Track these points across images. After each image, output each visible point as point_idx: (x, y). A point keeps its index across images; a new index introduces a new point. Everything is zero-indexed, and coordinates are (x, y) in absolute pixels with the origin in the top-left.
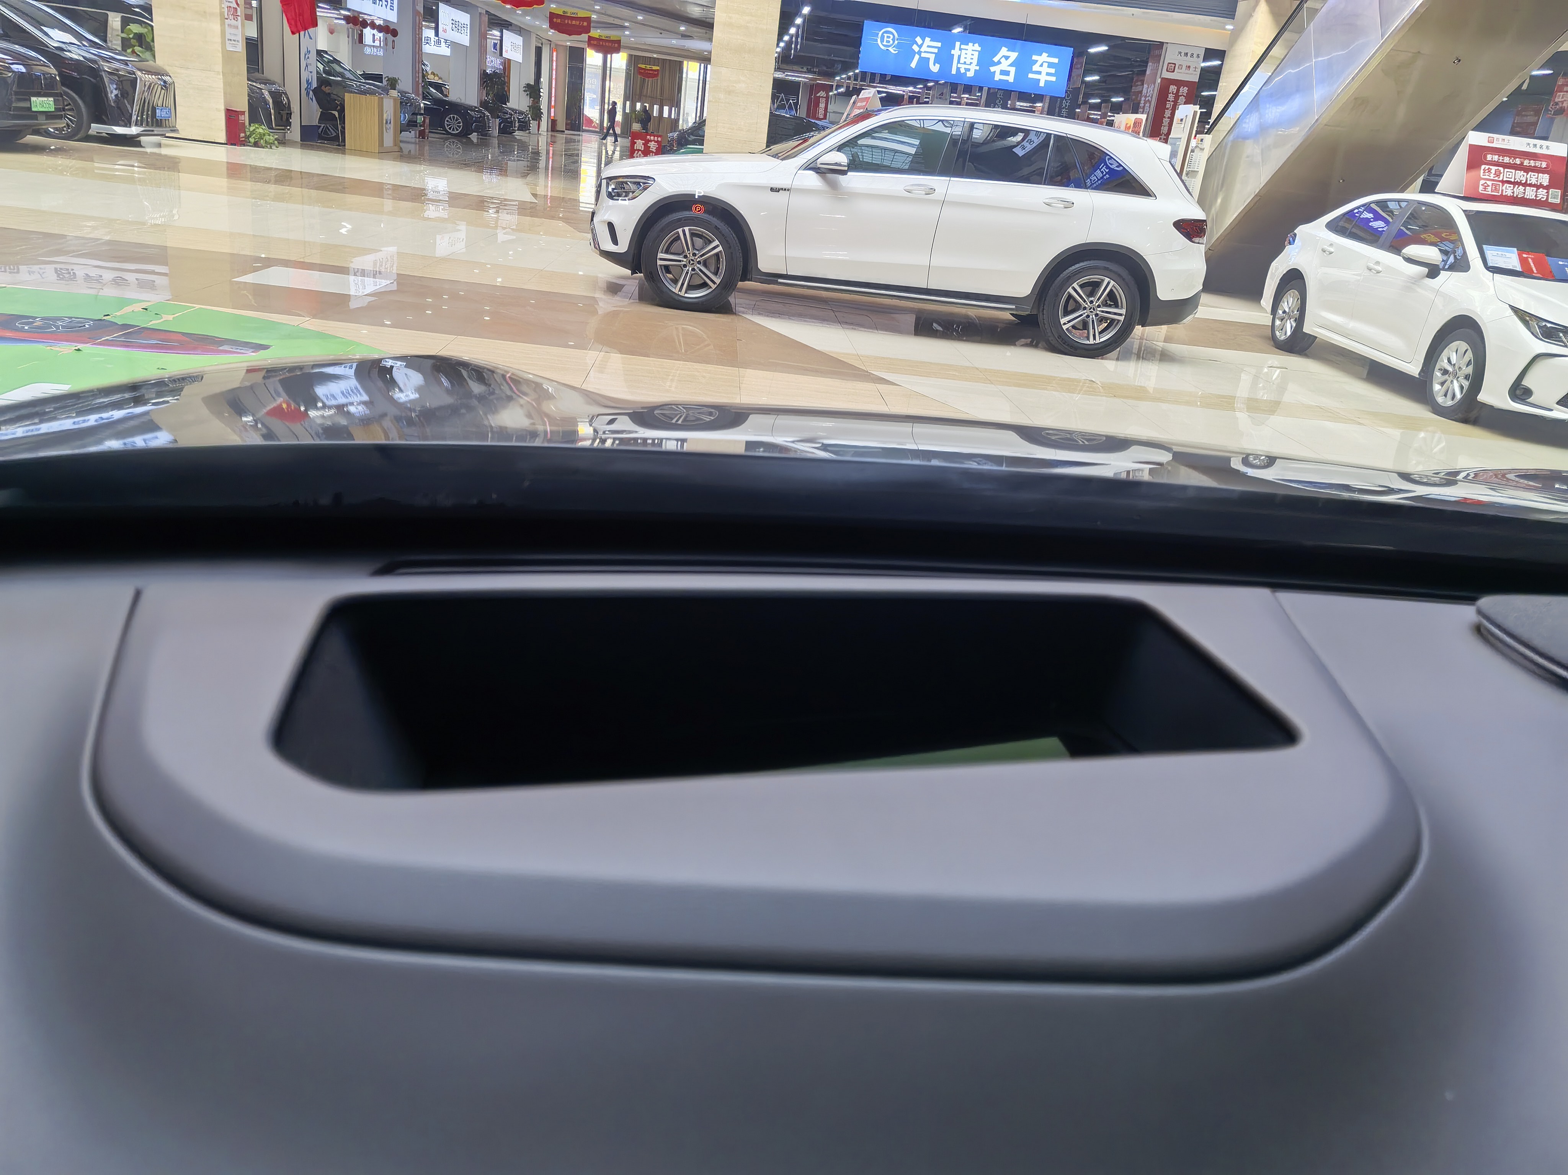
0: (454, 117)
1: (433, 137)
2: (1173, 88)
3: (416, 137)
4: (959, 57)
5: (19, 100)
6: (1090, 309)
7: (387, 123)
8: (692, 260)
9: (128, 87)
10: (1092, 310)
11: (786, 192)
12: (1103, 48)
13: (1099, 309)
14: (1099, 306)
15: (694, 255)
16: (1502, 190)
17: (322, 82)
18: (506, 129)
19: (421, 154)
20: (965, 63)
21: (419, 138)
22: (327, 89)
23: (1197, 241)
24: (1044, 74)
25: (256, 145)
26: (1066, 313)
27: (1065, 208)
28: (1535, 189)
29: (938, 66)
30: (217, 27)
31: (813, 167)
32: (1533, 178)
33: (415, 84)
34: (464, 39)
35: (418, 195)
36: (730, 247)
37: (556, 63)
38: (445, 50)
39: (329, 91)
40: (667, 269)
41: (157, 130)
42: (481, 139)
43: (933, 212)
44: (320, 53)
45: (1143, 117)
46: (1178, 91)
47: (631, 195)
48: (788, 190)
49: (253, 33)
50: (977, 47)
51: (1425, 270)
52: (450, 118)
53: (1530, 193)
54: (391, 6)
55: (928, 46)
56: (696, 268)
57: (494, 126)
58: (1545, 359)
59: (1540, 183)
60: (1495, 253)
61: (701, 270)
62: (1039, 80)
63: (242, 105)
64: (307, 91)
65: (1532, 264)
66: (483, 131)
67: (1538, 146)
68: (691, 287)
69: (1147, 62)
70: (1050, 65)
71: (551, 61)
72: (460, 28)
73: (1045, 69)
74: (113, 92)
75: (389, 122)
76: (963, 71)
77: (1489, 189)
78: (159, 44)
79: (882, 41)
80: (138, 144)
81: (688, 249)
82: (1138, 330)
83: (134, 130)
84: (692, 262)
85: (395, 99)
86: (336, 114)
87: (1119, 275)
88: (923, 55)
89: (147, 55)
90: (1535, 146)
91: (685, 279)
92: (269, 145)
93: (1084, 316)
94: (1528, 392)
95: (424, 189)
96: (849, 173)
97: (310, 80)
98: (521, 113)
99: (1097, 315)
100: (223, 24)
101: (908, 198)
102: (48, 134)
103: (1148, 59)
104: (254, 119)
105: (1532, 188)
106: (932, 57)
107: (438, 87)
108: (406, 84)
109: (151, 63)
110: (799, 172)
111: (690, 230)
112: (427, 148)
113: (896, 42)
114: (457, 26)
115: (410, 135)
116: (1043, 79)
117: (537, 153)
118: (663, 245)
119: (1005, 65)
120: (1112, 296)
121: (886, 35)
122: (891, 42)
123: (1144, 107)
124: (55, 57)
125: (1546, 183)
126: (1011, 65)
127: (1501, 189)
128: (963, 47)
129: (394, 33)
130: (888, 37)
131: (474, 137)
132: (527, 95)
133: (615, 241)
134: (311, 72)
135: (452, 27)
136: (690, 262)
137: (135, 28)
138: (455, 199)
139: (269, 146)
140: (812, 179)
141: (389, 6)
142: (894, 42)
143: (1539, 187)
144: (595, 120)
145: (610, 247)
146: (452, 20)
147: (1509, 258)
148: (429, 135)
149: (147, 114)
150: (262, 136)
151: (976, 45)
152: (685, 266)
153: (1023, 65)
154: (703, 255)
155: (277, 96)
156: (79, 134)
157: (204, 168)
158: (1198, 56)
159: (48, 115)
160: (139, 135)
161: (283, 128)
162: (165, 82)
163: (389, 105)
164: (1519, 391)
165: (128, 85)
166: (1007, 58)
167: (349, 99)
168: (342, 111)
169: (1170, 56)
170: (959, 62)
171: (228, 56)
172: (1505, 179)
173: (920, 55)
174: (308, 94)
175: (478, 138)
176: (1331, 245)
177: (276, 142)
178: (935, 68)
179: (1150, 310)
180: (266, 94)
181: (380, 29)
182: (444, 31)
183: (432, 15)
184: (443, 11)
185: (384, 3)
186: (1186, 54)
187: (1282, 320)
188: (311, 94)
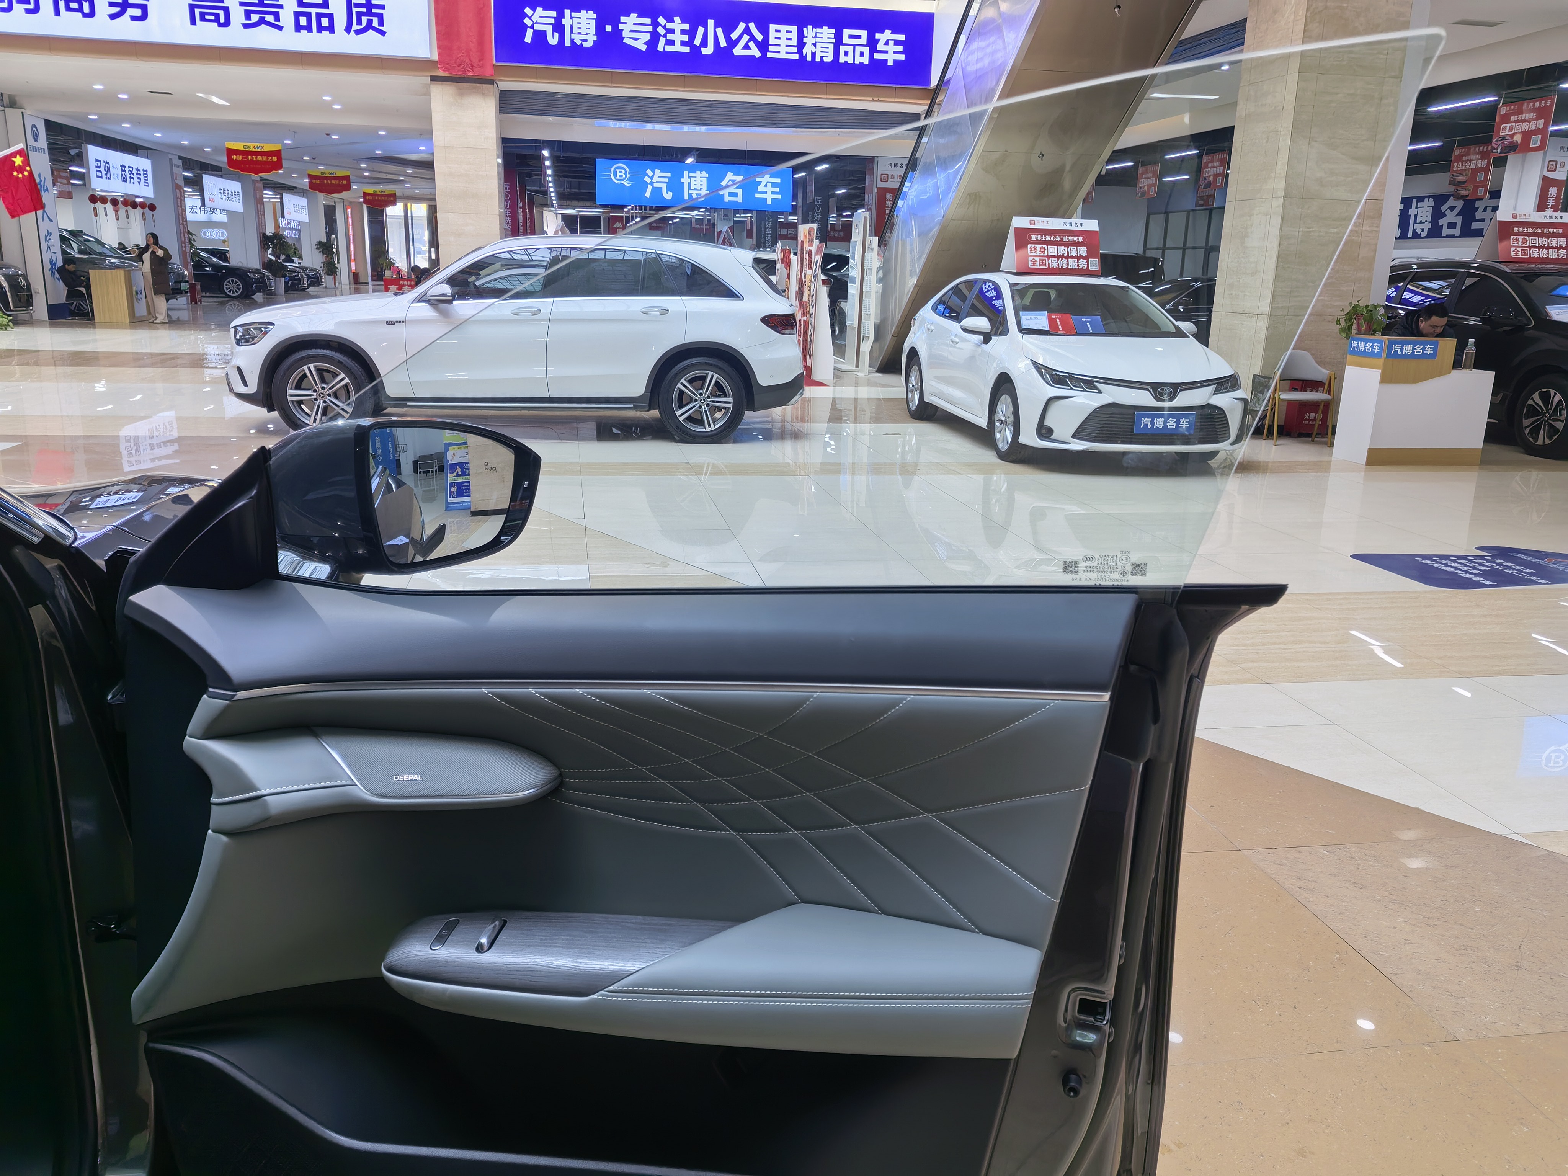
0: (232, 281)
1: (206, 302)
2: (889, 196)
3: (188, 304)
4: (689, 184)
6: (701, 400)
7: (137, 293)
8: (322, 394)
10: (703, 401)
11: (402, 324)
13: (709, 400)
14: (708, 397)
15: (323, 388)
16: (1049, 264)
17: (67, 261)
18: (294, 286)
20: (695, 189)
21: (191, 304)
22: (71, 268)
23: (788, 333)
24: (769, 193)
26: (680, 406)
27: (661, 314)
28: (1076, 260)
29: (671, 194)
31: (425, 299)
32: (1073, 250)
33: (182, 253)
34: (237, 206)
36: (356, 378)
37: (352, 220)
39: (73, 269)
40: (298, 403)
42: (267, 298)
43: (542, 328)
44: (63, 232)
45: (814, 226)
46: (894, 198)
47: (254, 340)
48: (403, 322)
50: (704, 174)
51: (979, 338)
52: (229, 282)
53: (1073, 264)
54: (145, 182)
55: (659, 177)
56: (326, 400)
57: (280, 285)
58: (1056, 401)
59: (1080, 255)
60: (1029, 317)
61: (332, 402)
64: (52, 272)
65: (1059, 323)
66: (266, 289)
67: (1073, 224)
69: (864, 175)
70: (774, 185)
71: (346, 218)
72: (230, 196)
73: (770, 189)
75: (139, 293)
76: (694, 196)
77: (1037, 263)
79: (615, 175)
81: (316, 384)
82: (748, 414)
84: (322, 395)
86: (84, 290)
87: (720, 368)
88: (655, 185)
90: (1071, 224)
91: (317, 412)
93: (697, 407)
94: (1050, 431)
95: (206, 354)
96: (454, 302)
97: (54, 260)
98: (311, 270)
99: (708, 405)
101: (516, 319)
103: (864, 172)
105: (1073, 260)
106: (664, 186)
110: (412, 305)
111: (315, 367)
112: (200, 313)
113: (628, 176)
114: (226, 194)
115: (180, 302)
116: (769, 198)
118: (291, 382)
119: (732, 188)
120: (718, 386)
121: (618, 171)
122: (624, 176)
125: (1084, 254)
126: (738, 188)
127: (1047, 263)
128: (691, 175)
129: (152, 208)
130: (621, 172)
131: (258, 297)
132: (320, 252)
133: (245, 384)
134: (55, 253)
135: (221, 196)
136: (320, 395)
139: (3, 328)
140: (424, 310)
141: (142, 183)
142: (626, 176)
143: (1079, 258)
144: (404, 269)
145: (242, 389)
146: (220, 189)
147: (1039, 319)
148: (202, 300)
151: (704, 172)
152: (316, 399)
153: (749, 187)
154: (333, 387)
158: (905, 166)
161: (25, 309)
164: (1044, 431)
166: (733, 181)
167: (94, 275)
168: (88, 287)
169: (882, 168)
170: (690, 188)
172: (1049, 254)
173: (653, 185)
174: (52, 275)
175: (264, 298)
176: (933, 324)
177: (10, 323)
178: (668, 196)
179: (755, 397)
180: (1, 278)
181: (134, 204)
182: (212, 200)
183: (196, 184)
184: (209, 181)
185: (136, 180)
186: (896, 165)
187: (912, 391)
188: (57, 275)
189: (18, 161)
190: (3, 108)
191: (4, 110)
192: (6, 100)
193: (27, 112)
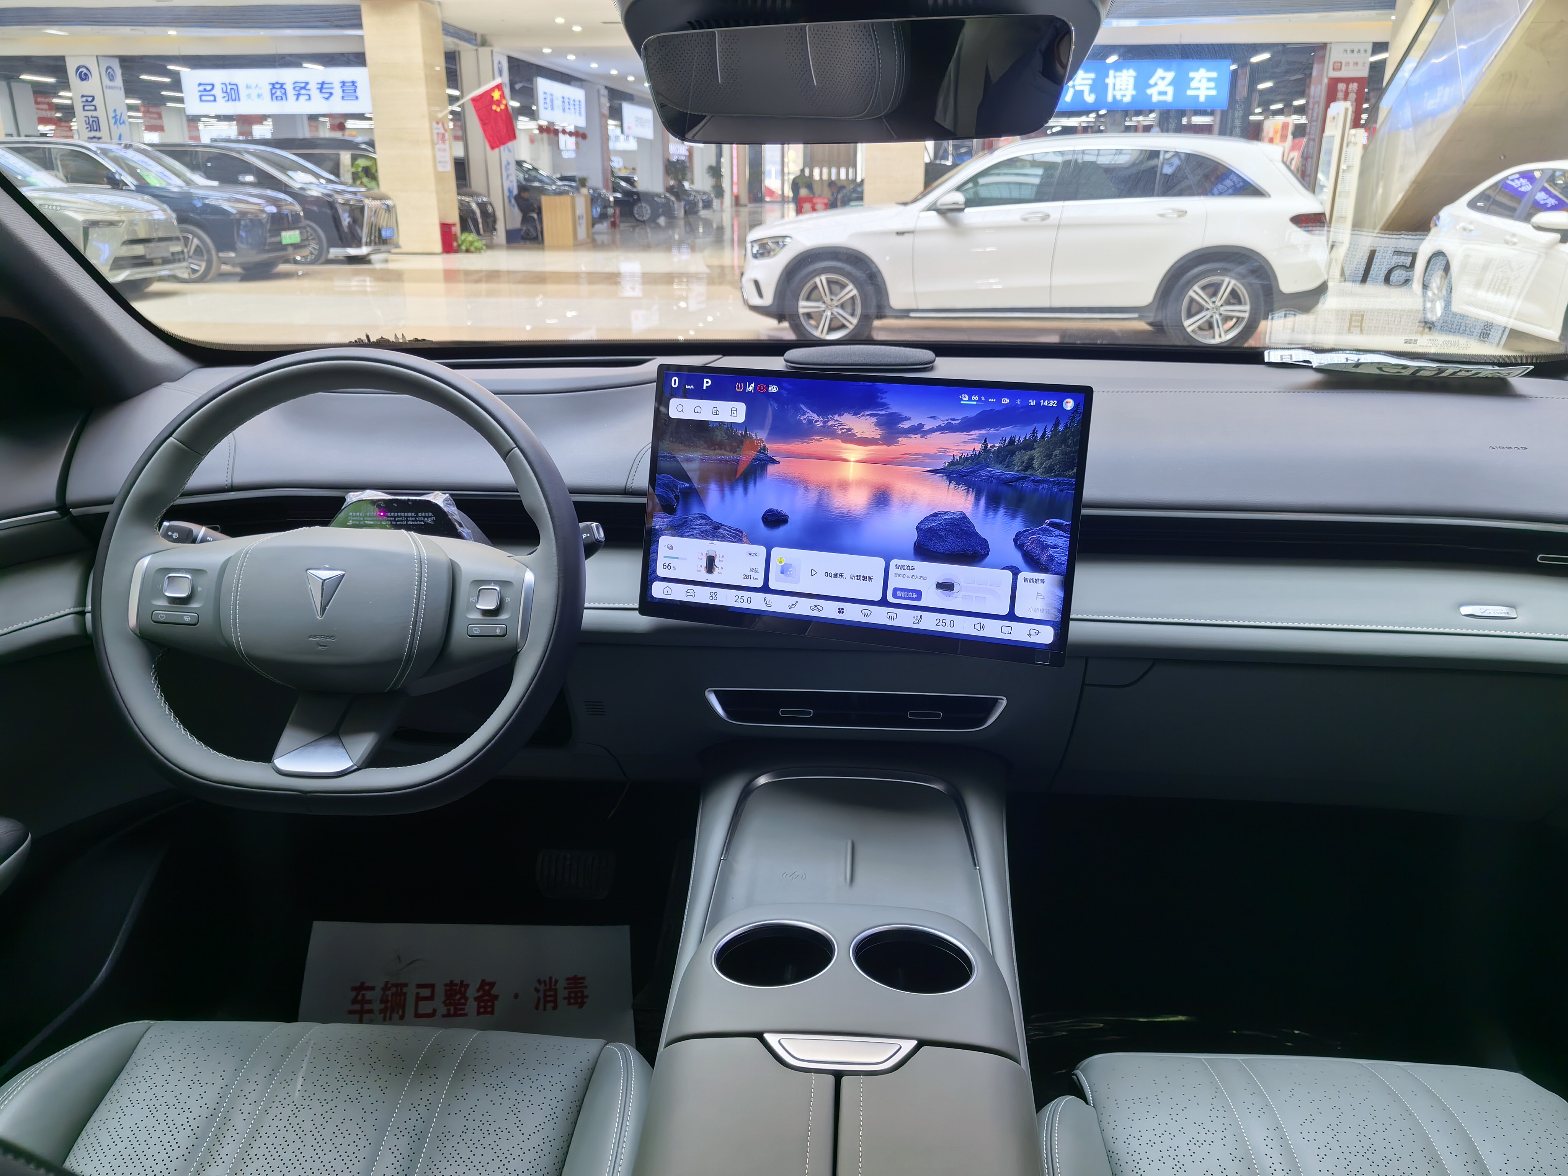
0: (642, 205)
1: (623, 226)
2: (1341, 86)
3: (607, 228)
4: (1114, 84)
5: (271, 236)
6: (1214, 309)
7: (579, 218)
8: (831, 305)
9: (357, 213)
11: (911, 234)
12: (1265, 56)
13: (1222, 308)
14: (1222, 305)
15: (832, 300)
17: (522, 188)
18: (691, 210)
19: (614, 242)
20: (1121, 90)
21: (611, 228)
22: (525, 195)
23: (1316, 234)
24: (1203, 89)
25: (468, 251)
26: (1190, 315)
27: (1178, 217)
29: (1093, 97)
30: (428, 152)
31: (932, 208)
33: (605, 180)
34: (648, 133)
35: (613, 278)
36: (864, 290)
38: (632, 145)
39: (528, 197)
40: (809, 316)
41: (383, 248)
42: (668, 221)
43: (1050, 234)
44: (519, 163)
46: (1347, 88)
47: (772, 253)
48: (913, 232)
49: (460, 153)
50: (1130, 72)
51: (1557, 236)
52: (638, 206)
54: (579, 113)
55: (1083, 79)
56: (834, 312)
57: (679, 209)
61: (839, 313)
62: (1198, 96)
63: (454, 217)
66: (669, 213)
68: (831, 329)
69: (1312, 64)
70: (1210, 80)
72: (643, 123)
73: (1205, 84)
74: (346, 220)
75: (581, 217)
76: (1119, 97)
78: (382, 174)
80: (369, 262)
81: (826, 296)
83: (364, 250)
84: (830, 307)
85: (586, 196)
86: (535, 216)
87: (1239, 274)
88: (1078, 88)
89: (373, 184)
91: (825, 323)
92: (478, 250)
93: (1208, 316)
95: (619, 273)
96: (967, 210)
98: (704, 193)
99: (1220, 314)
100: (433, 148)
101: (1025, 225)
102: (296, 262)
103: (1313, 61)
104: (465, 228)
106: (1087, 89)
107: (628, 180)
108: (596, 180)
109: (376, 191)
110: (921, 214)
111: (826, 278)
112: (618, 236)
114: (640, 121)
115: (603, 226)
116: (1203, 94)
117: (721, 229)
118: (804, 293)
119: (1162, 86)
120: (1234, 294)
123: (1313, 109)
124: (298, 196)
126: (1169, 84)
128: (1118, 74)
129: (584, 135)
131: (662, 221)
132: (710, 177)
133: (761, 296)
135: (636, 123)
136: (828, 307)
137: (362, 163)
138: (649, 279)
140: (933, 220)
141: (577, 114)
144: (777, 191)
145: (756, 301)
146: (637, 117)
148: (620, 225)
149: (375, 236)
150: (472, 243)
151: (1130, 70)
152: (824, 311)
153: (1181, 83)
154: (841, 298)
155: (482, 206)
156: (320, 258)
157: (425, 276)
158: (1365, 51)
159: (296, 246)
160: (368, 255)
161: (490, 233)
162: (388, 206)
163: (581, 203)
165: (357, 212)
166: (1163, 79)
167: (545, 201)
168: (540, 212)
169: (1335, 55)
170: (1114, 89)
171: (439, 177)
173: (1074, 88)
174: (510, 201)
175: (665, 221)
176: (1471, 223)
177: (484, 247)
178: (1090, 99)
179: (1275, 304)
180: (474, 206)
181: (571, 134)
182: (629, 128)
183: (616, 113)
184: (628, 109)
185: (572, 110)
186: (1353, 51)
187: (1432, 301)
188: (513, 201)
189: (496, 95)
190: (475, 48)
191: (476, 50)
192: (479, 39)
193: (496, 49)
